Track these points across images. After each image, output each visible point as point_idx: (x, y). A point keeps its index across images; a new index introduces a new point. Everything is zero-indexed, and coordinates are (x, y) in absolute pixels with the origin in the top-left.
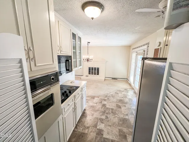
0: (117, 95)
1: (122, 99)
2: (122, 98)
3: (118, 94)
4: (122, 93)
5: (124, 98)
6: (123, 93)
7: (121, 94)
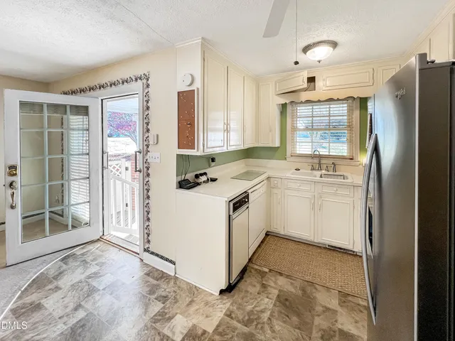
0: (37, 316)
1: (81, 314)
2: (76, 309)
3: (37, 307)
4: (58, 288)
5: (88, 306)
6: (65, 282)
7: (59, 294)
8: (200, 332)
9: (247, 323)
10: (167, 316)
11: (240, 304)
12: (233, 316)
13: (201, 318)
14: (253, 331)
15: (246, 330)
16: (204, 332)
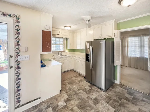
8: (67, 99)
9: (71, 90)
10: (56, 106)
11: (65, 90)
12: (67, 92)
13: (63, 98)
14: (73, 90)
15: (72, 91)
16: (67, 98)
